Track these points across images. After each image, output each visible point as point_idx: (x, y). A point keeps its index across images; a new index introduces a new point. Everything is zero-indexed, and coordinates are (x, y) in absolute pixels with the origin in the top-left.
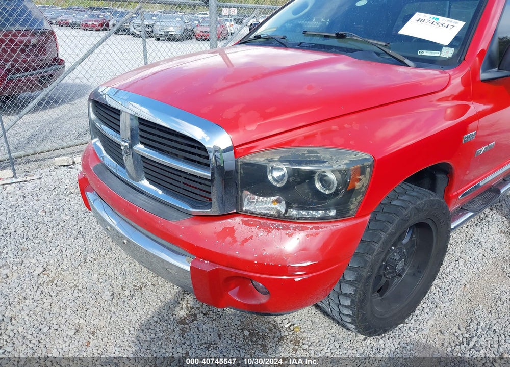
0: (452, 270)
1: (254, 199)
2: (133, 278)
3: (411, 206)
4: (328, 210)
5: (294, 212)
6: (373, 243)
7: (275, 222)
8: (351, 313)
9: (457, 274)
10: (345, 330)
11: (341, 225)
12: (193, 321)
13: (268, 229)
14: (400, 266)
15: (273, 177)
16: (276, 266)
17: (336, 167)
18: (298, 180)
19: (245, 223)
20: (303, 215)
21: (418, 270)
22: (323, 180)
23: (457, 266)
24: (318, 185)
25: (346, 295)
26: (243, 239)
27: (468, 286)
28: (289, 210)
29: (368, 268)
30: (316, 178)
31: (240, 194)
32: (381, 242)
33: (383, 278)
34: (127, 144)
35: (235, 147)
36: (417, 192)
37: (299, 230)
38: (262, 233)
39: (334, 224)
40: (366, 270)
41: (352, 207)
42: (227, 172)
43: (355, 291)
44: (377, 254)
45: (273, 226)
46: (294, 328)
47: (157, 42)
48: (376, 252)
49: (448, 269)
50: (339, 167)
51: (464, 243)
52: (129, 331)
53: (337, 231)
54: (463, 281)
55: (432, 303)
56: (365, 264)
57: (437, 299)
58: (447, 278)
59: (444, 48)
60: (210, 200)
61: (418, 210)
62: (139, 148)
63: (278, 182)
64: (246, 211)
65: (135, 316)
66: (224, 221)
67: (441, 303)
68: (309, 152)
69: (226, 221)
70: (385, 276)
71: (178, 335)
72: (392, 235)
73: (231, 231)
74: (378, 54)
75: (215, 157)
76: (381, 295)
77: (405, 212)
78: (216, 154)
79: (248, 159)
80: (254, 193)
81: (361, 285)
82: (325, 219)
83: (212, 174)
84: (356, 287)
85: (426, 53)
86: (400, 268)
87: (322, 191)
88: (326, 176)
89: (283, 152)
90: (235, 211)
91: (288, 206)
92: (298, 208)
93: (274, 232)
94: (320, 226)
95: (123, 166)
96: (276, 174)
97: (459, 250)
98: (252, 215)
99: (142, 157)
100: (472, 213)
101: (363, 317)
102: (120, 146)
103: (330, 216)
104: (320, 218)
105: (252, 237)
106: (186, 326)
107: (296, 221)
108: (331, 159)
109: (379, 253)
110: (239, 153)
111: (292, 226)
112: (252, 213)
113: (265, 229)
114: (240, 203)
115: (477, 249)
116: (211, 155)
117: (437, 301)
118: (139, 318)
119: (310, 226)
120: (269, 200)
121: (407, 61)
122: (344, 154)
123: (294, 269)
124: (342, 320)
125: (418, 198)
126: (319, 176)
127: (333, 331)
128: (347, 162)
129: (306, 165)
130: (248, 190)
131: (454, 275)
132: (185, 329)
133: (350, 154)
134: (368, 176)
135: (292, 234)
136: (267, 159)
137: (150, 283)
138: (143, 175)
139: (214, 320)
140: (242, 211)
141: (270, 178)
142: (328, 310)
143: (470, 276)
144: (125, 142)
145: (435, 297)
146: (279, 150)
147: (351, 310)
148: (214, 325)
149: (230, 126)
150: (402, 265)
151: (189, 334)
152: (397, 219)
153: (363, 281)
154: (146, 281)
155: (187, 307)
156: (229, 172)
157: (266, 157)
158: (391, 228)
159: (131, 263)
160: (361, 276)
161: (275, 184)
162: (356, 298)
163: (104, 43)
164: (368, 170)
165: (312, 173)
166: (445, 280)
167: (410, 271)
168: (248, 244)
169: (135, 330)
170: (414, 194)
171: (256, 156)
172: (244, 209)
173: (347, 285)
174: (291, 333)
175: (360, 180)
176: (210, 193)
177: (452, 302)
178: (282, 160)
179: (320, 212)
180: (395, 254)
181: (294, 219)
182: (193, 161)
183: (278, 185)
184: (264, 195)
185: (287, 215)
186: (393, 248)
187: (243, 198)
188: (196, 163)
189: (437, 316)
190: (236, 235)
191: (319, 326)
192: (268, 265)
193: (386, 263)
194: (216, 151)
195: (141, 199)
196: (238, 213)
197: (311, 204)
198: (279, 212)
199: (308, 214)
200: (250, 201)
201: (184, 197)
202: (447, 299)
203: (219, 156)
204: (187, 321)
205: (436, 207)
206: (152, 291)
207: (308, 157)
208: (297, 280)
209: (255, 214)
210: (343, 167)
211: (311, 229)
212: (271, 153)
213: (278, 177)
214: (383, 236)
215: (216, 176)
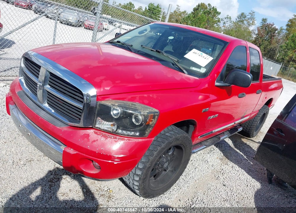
0: (192, 173)
1: (102, 122)
2: (26, 155)
3: (174, 137)
4: (136, 132)
5: (120, 131)
6: (154, 151)
7: (110, 135)
8: (138, 184)
9: (193, 175)
10: (134, 194)
11: (140, 140)
12: (57, 181)
13: (106, 137)
14: (166, 165)
15: (113, 113)
16: (106, 155)
17: (142, 113)
18: (125, 116)
19: (96, 133)
20: (124, 133)
21: (175, 169)
22: (136, 118)
23: (195, 171)
24: (134, 120)
25: (138, 175)
26: (93, 140)
27: (197, 181)
28: (118, 130)
29: (149, 163)
30: (133, 117)
31: (96, 119)
32: (158, 151)
33: (157, 170)
34: (41, 84)
35: (98, 96)
36: (178, 131)
37: (121, 140)
38: (103, 139)
39: (137, 139)
40: (148, 164)
41: (147, 132)
42: (91, 107)
43: (142, 173)
44: (155, 157)
45: (109, 136)
46: (110, 191)
47: (60, 24)
48: (154, 156)
49: (190, 172)
50: (144, 114)
51: (200, 161)
52: (20, 183)
53: (139, 143)
54: (195, 179)
55: (179, 187)
56: (149, 161)
57: (181, 185)
58: (189, 176)
59: (202, 68)
60: (80, 119)
61: (177, 139)
62: (48, 87)
63: (115, 115)
64: (97, 127)
65: (25, 175)
66: (85, 131)
67: (183, 187)
68: (132, 104)
69: (86, 130)
70: (158, 169)
71: (47, 187)
72: (163, 149)
73: (88, 136)
74: (173, 64)
75: (87, 99)
76: (155, 179)
77: (171, 139)
78: (87, 97)
79: (103, 102)
80: (103, 119)
81: (145, 170)
82: (134, 137)
83: (84, 107)
84: (143, 171)
85: (194, 69)
86: (166, 166)
87: (135, 123)
88: (138, 116)
89: (120, 102)
90: (91, 126)
91: (118, 128)
92: (122, 130)
93: (109, 139)
94: (131, 139)
95: (36, 95)
96: (115, 112)
97: (197, 164)
98: (99, 130)
99: (48, 92)
100: (206, 146)
101: (143, 187)
102: (37, 84)
103: (136, 135)
104: (131, 136)
105: (97, 140)
106: (53, 183)
107: (120, 135)
108: (141, 109)
109: (156, 156)
110: (99, 99)
111: (118, 137)
112: (100, 128)
113: (104, 137)
114: (95, 123)
115: (206, 164)
116: (85, 98)
117: (181, 186)
118: (27, 176)
119: (126, 139)
120: (109, 124)
121: (184, 71)
122: (147, 108)
123: (115, 158)
124: (134, 188)
125: (178, 134)
126: (135, 116)
127: (129, 194)
128: (148, 112)
129: (130, 110)
130: (100, 117)
131: (192, 175)
132: (52, 185)
133: (150, 109)
134: (156, 119)
135: (117, 141)
136: (112, 104)
137: (36, 159)
138: (46, 101)
139: (68, 182)
140: (95, 127)
141: (112, 113)
142: (128, 182)
143: (199, 177)
144: (40, 83)
145: (181, 184)
146: (118, 101)
147: (139, 183)
148: (68, 185)
149: (97, 85)
150: (167, 165)
151: (54, 188)
152: (167, 142)
153: (146, 169)
154: (34, 158)
155: (55, 174)
156: (92, 108)
157: (112, 103)
158: (163, 145)
159: (27, 147)
160: (146, 166)
161: (114, 116)
162: (142, 177)
163: (32, 23)
164: (156, 117)
165: (132, 114)
166: (188, 177)
167: (171, 169)
168: (95, 143)
169: (24, 183)
170: (176, 131)
171: (107, 102)
172: (96, 126)
173: (139, 170)
174: (107, 193)
175: (152, 121)
176: (81, 116)
177: (188, 188)
178: (119, 106)
179: (132, 133)
180: (164, 159)
181: (120, 134)
182: (75, 99)
183: (115, 117)
184: (107, 121)
185: (117, 132)
186: (164, 156)
187: (97, 121)
188: (76, 100)
189: (180, 193)
190: (90, 138)
191: (122, 191)
192: (103, 154)
193: (159, 163)
194: (88, 96)
195: (43, 113)
196: (93, 128)
197: (129, 128)
198: (113, 130)
199: (127, 133)
200: (100, 123)
201: (66, 116)
202: (186, 186)
203: (89, 99)
204: (54, 181)
205: (185, 139)
206: (36, 163)
207: (131, 106)
208: (115, 163)
209: (101, 129)
210: (146, 114)
211: (127, 140)
212: (114, 102)
213: (116, 113)
214: (159, 148)
215: (85, 108)
